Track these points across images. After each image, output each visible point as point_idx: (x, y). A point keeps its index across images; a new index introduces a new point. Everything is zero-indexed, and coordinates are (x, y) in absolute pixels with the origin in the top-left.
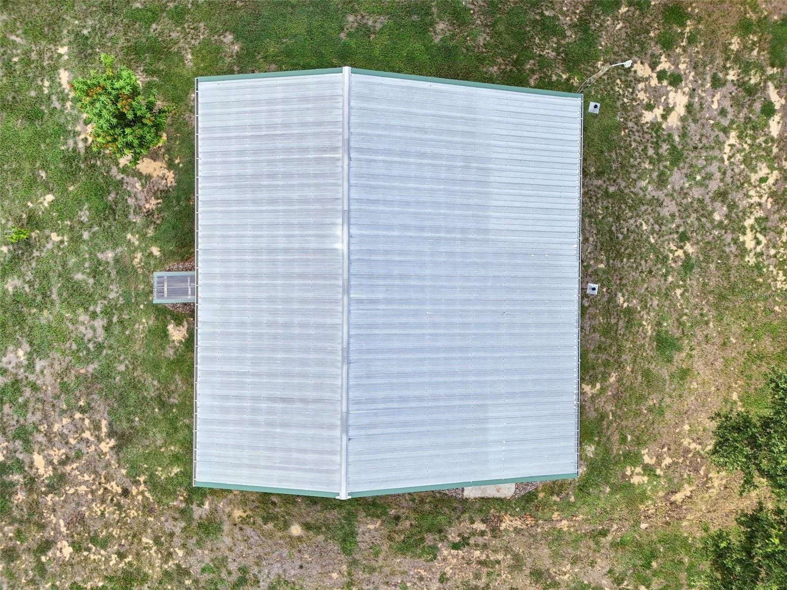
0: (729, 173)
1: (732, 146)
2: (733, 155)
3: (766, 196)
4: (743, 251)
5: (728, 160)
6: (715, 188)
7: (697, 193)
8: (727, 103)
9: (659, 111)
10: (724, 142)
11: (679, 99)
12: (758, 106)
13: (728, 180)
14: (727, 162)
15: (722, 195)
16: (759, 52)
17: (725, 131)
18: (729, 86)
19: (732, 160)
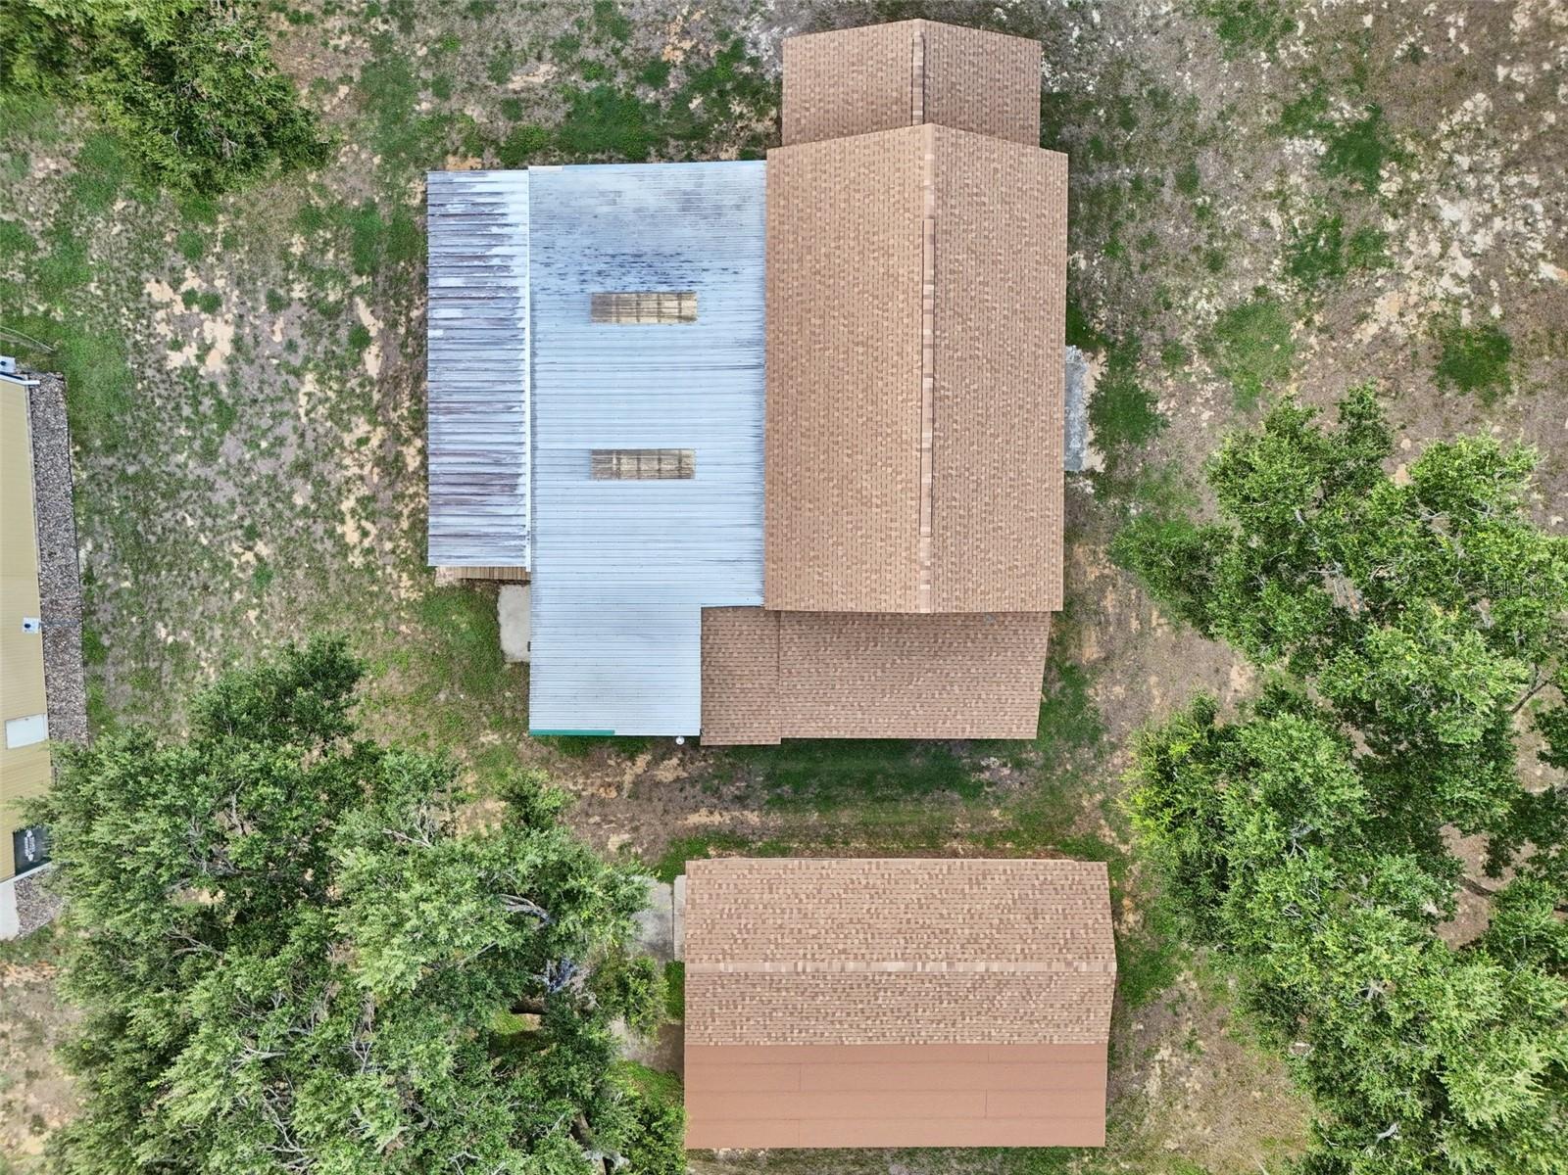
0: (310, 435)
1: (309, 395)
2: (314, 408)
3: (370, 465)
4: (344, 549)
5: (307, 415)
6: (292, 458)
7: (265, 467)
8: (296, 333)
9: (191, 351)
10: (298, 390)
11: (220, 332)
12: (343, 334)
13: (310, 445)
14: (304, 420)
15: (303, 468)
16: (336, 256)
17: (297, 373)
18: (296, 308)
19: (312, 415)
